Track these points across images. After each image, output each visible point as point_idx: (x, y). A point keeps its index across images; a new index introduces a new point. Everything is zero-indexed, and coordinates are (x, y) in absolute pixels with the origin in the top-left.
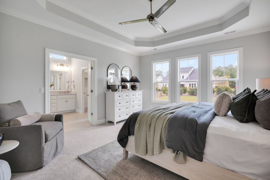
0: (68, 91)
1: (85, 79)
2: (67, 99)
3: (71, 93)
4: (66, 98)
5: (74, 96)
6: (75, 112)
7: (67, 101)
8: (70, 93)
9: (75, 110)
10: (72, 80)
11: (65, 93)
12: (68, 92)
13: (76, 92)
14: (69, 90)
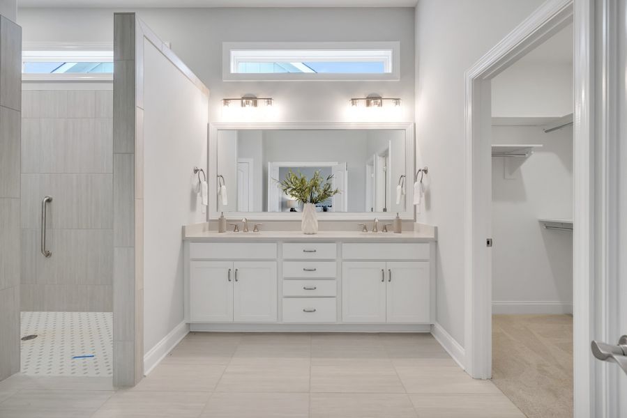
0: (399, 221)
1: (494, 155)
2: (390, 265)
3: (415, 235)
4: (386, 261)
5: (425, 249)
6: (429, 335)
7: (386, 276)
8: (411, 229)
9: (432, 326)
10: (420, 166)
11: (385, 229)
12: (399, 225)
13: (436, 228)
14: (402, 217)
